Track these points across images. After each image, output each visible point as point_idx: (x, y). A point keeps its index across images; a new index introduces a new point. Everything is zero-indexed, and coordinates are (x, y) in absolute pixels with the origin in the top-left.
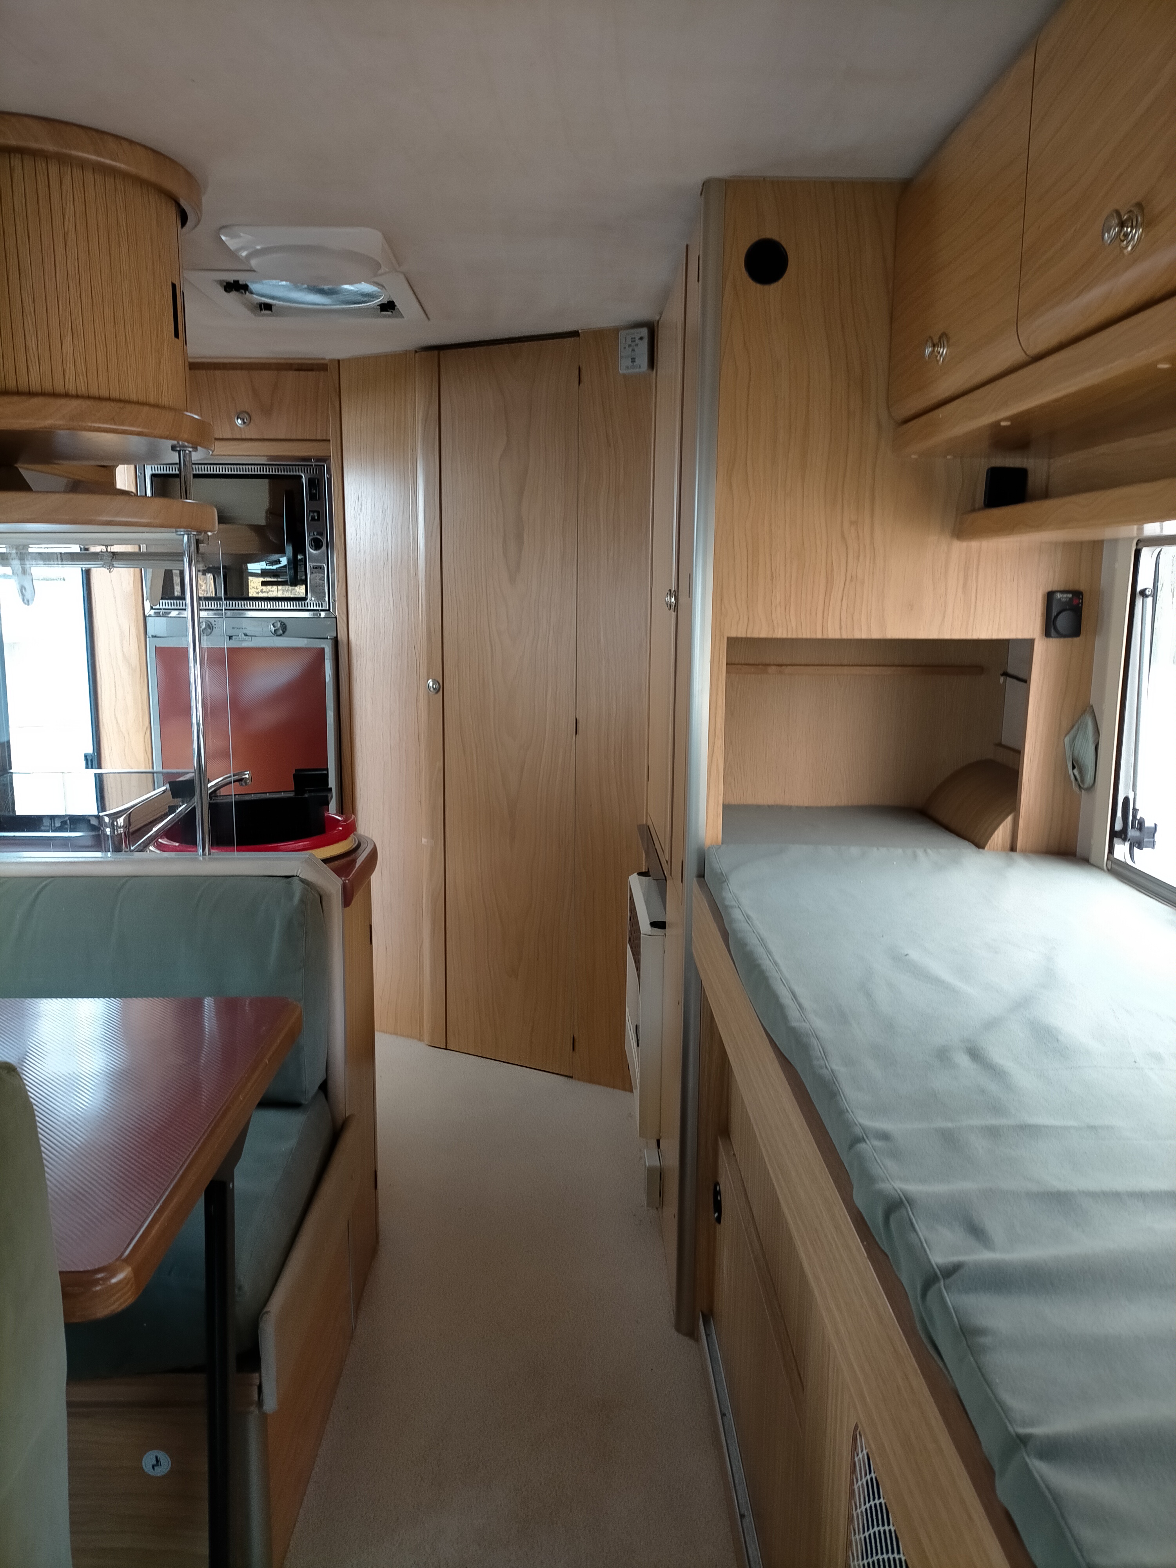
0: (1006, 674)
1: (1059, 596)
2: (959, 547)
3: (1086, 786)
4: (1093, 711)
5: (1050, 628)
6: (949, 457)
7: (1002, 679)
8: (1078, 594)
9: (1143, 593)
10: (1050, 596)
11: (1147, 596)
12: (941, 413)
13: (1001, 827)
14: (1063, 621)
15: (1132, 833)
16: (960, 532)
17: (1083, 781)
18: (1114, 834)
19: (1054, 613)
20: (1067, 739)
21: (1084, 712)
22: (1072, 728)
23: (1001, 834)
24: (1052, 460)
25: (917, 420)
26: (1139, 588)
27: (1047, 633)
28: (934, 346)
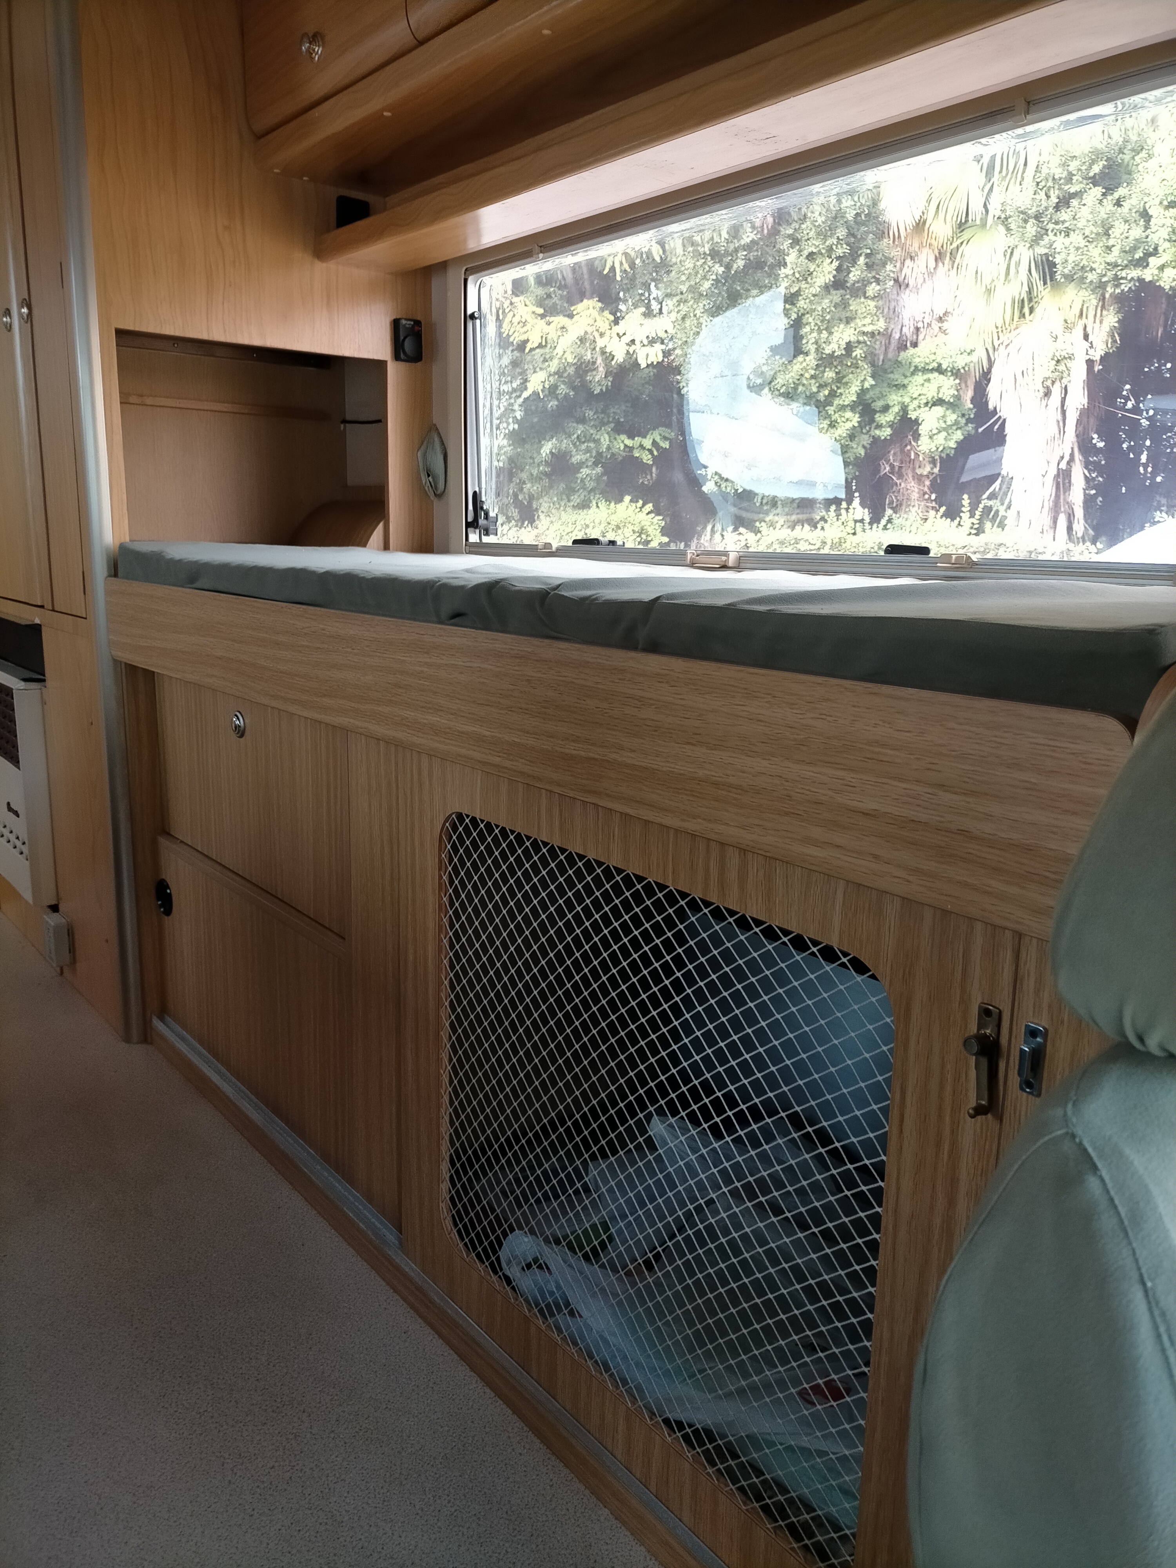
0: (345, 422)
1: (404, 322)
2: (320, 267)
3: (439, 492)
4: (437, 429)
5: (398, 352)
6: (305, 178)
7: (342, 426)
8: (418, 323)
9: (472, 316)
10: (396, 324)
11: (476, 318)
12: (316, 112)
13: (375, 533)
14: (408, 345)
15: (482, 521)
16: (320, 252)
17: (436, 488)
18: (468, 525)
19: (402, 338)
20: (419, 454)
21: (430, 430)
22: (422, 443)
23: (377, 535)
24: (387, 199)
25: (282, 128)
26: (469, 312)
27: (397, 357)
28: (310, 43)
